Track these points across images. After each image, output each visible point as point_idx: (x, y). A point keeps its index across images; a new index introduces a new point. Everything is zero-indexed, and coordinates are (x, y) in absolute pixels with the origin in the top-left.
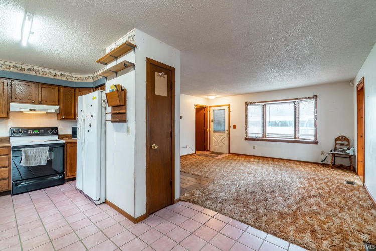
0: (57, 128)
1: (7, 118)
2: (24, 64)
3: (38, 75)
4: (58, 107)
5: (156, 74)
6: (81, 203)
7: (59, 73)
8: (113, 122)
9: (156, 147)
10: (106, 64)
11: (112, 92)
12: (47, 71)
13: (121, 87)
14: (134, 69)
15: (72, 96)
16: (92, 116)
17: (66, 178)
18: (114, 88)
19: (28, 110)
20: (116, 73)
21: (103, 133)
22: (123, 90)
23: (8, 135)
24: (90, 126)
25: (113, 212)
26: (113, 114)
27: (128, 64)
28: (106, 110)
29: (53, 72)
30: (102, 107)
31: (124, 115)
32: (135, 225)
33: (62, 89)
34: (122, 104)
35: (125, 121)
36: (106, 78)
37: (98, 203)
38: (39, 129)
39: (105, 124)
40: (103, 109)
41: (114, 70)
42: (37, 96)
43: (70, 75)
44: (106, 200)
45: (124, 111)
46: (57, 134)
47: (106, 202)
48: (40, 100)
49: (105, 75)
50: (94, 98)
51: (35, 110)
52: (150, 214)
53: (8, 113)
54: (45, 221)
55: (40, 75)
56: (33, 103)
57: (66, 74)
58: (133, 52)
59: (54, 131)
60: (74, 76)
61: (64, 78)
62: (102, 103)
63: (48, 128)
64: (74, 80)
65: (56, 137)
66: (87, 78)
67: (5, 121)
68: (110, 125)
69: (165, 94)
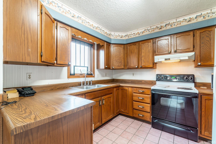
0: (193, 76)
2: (162, 23)
4: (193, 53)
12: (181, 19)
17: (200, 135)
19: (164, 60)
23: (155, 80)
29: (187, 17)
33: (198, 32)
43: (209, 11)
46: (193, 81)
48: (175, 50)
53: (154, 63)
55: (175, 26)
57: (204, 13)
59: (190, 78)
65: (191, 85)
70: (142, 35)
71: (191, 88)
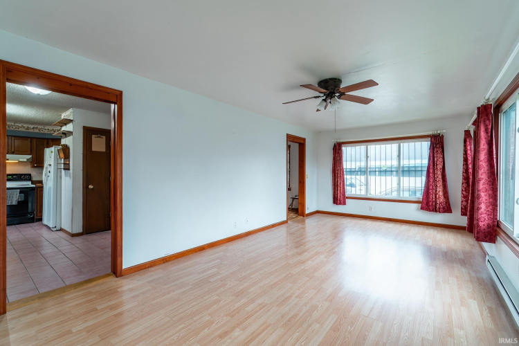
0: (30, 175)
3: (11, 129)
4: (30, 156)
5: (93, 136)
6: (44, 232)
7: (32, 126)
8: (64, 170)
10: (61, 127)
12: (20, 125)
13: (67, 146)
14: (72, 135)
15: (45, 146)
16: (50, 165)
17: (36, 218)
18: (61, 147)
22: (68, 148)
24: (50, 172)
26: (64, 164)
29: (25, 126)
30: (58, 158)
31: (68, 165)
33: (34, 140)
34: (66, 158)
35: (69, 169)
36: (62, 137)
37: (55, 230)
38: (12, 175)
40: (59, 160)
42: (10, 147)
43: (43, 127)
46: (30, 180)
47: (61, 229)
48: (13, 150)
49: (61, 135)
50: (52, 152)
51: (8, 159)
52: (87, 234)
55: (13, 129)
57: (39, 127)
59: (27, 177)
60: (47, 128)
61: (37, 131)
63: (22, 175)
64: (46, 132)
65: (30, 183)
68: (63, 172)
69: (103, 150)
71: (28, 184)
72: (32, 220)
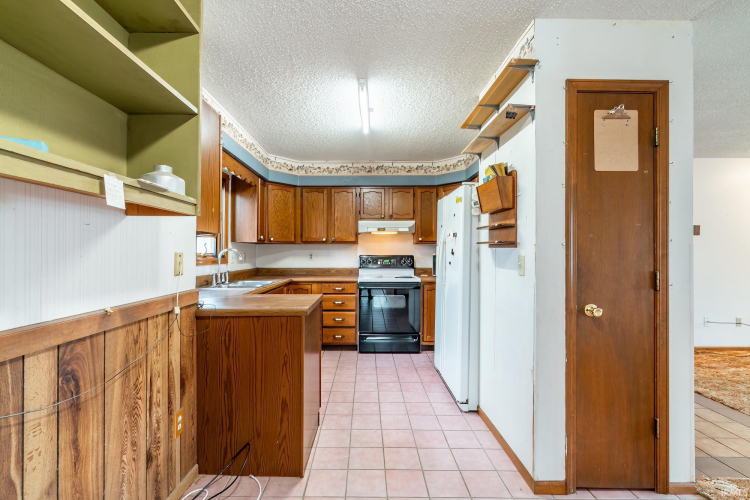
0: (412, 257)
1: (355, 242)
2: (371, 161)
3: (389, 174)
4: (412, 223)
5: (598, 114)
7: (415, 165)
8: (492, 245)
9: (598, 313)
10: (480, 127)
11: (488, 182)
12: (399, 165)
13: (506, 169)
14: (533, 119)
15: (434, 200)
16: (455, 235)
17: (422, 343)
18: (492, 174)
19: (376, 230)
20: (497, 139)
21: (474, 269)
22: (510, 174)
23: (357, 265)
24: (453, 253)
25: (488, 439)
26: (492, 229)
27: (516, 110)
28: (479, 220)
29: (407, 165)
30: (471, 216)
31: (512, 230)
32: (532, 495)
33: (419, 191)
34: (506, 206)
35: (513, 244)
36: (480, 155)
37: (465, 408)
38: (389, 258)
39: (478, 251)
40: (475, 220)
41: (493, 134)
43: (430, 165)
44: (478, 407)
45: (511, 222)
46: (412, 266)
47: (477, 412)
48: (391, 213)
49: (477, 150)
50: (458, 200)
51: (384, 229)
52: (579, 488)
53: (357, 235)
54: (385, 408)
55: (391, 174)
56: (383, 219)
57: (425, 165)
58: (530, 78)
59: (406, 261)
60: (436, 165)
61: (421, 173)
62: (471, 208)
63: (402, 257)
64: (435, 173)
65: (410, 272)
66: (455, 164)
67: (353, 247)
68: (486, 252)
69: (631, 164)
70: (336, 174)
71: (410, 276)
72: (416, 349)
